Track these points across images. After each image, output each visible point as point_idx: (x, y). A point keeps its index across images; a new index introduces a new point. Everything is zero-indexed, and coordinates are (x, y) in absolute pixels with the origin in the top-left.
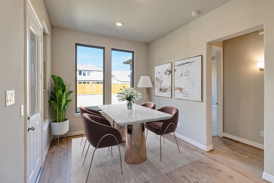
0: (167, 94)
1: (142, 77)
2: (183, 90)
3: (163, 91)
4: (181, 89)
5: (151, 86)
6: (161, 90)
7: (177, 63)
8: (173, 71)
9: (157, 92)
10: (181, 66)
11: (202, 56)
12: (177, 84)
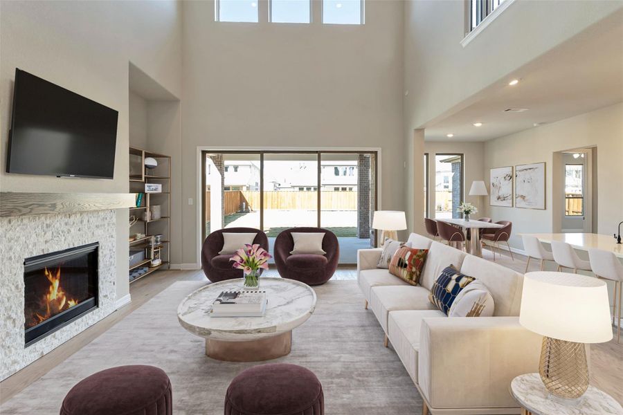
0: (508, 203)
1: (474, 182)
2: (526, 198)
3: (502, 199)
4: (523, 197)
5: (486, 194)
6: (499, 198)
7: (518, 168)
8: (514, 176)
9: (493, 201)
10: (523, 172)
11: (545, 163)
12: (519, 192)
